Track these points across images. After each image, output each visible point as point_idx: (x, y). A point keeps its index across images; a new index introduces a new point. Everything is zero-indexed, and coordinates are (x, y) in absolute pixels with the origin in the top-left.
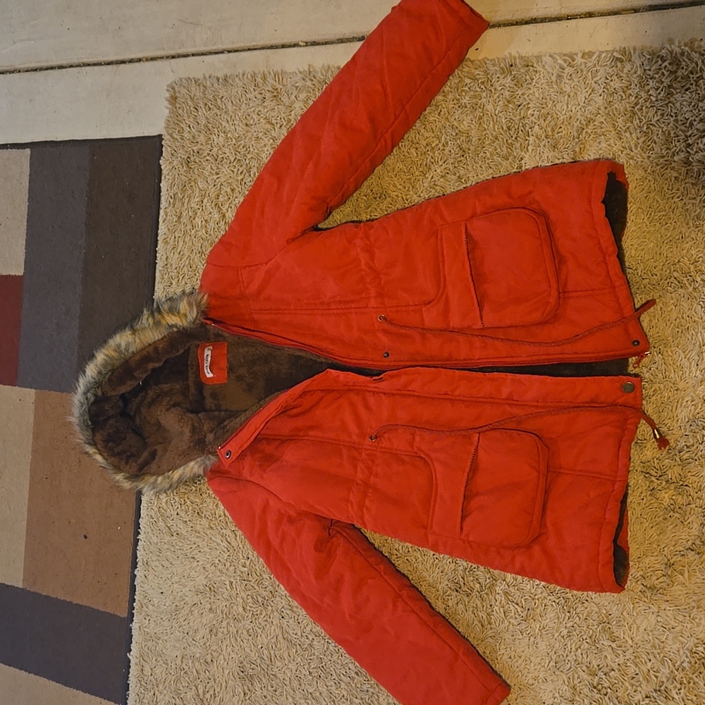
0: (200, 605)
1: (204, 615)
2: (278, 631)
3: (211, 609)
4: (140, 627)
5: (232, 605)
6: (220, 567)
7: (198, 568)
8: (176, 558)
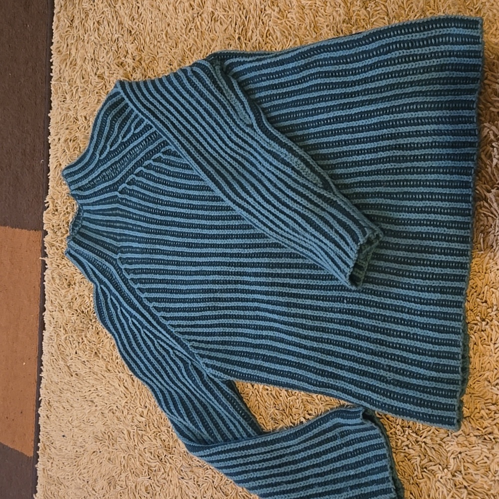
0: (99, 453)
1: (103, 464)
2: (177, 491)
3: (109, 459)
4: (44, 469)
5: (130, 456)
6: (118, 414)
7: (97, 413)
8: (76, 400)
